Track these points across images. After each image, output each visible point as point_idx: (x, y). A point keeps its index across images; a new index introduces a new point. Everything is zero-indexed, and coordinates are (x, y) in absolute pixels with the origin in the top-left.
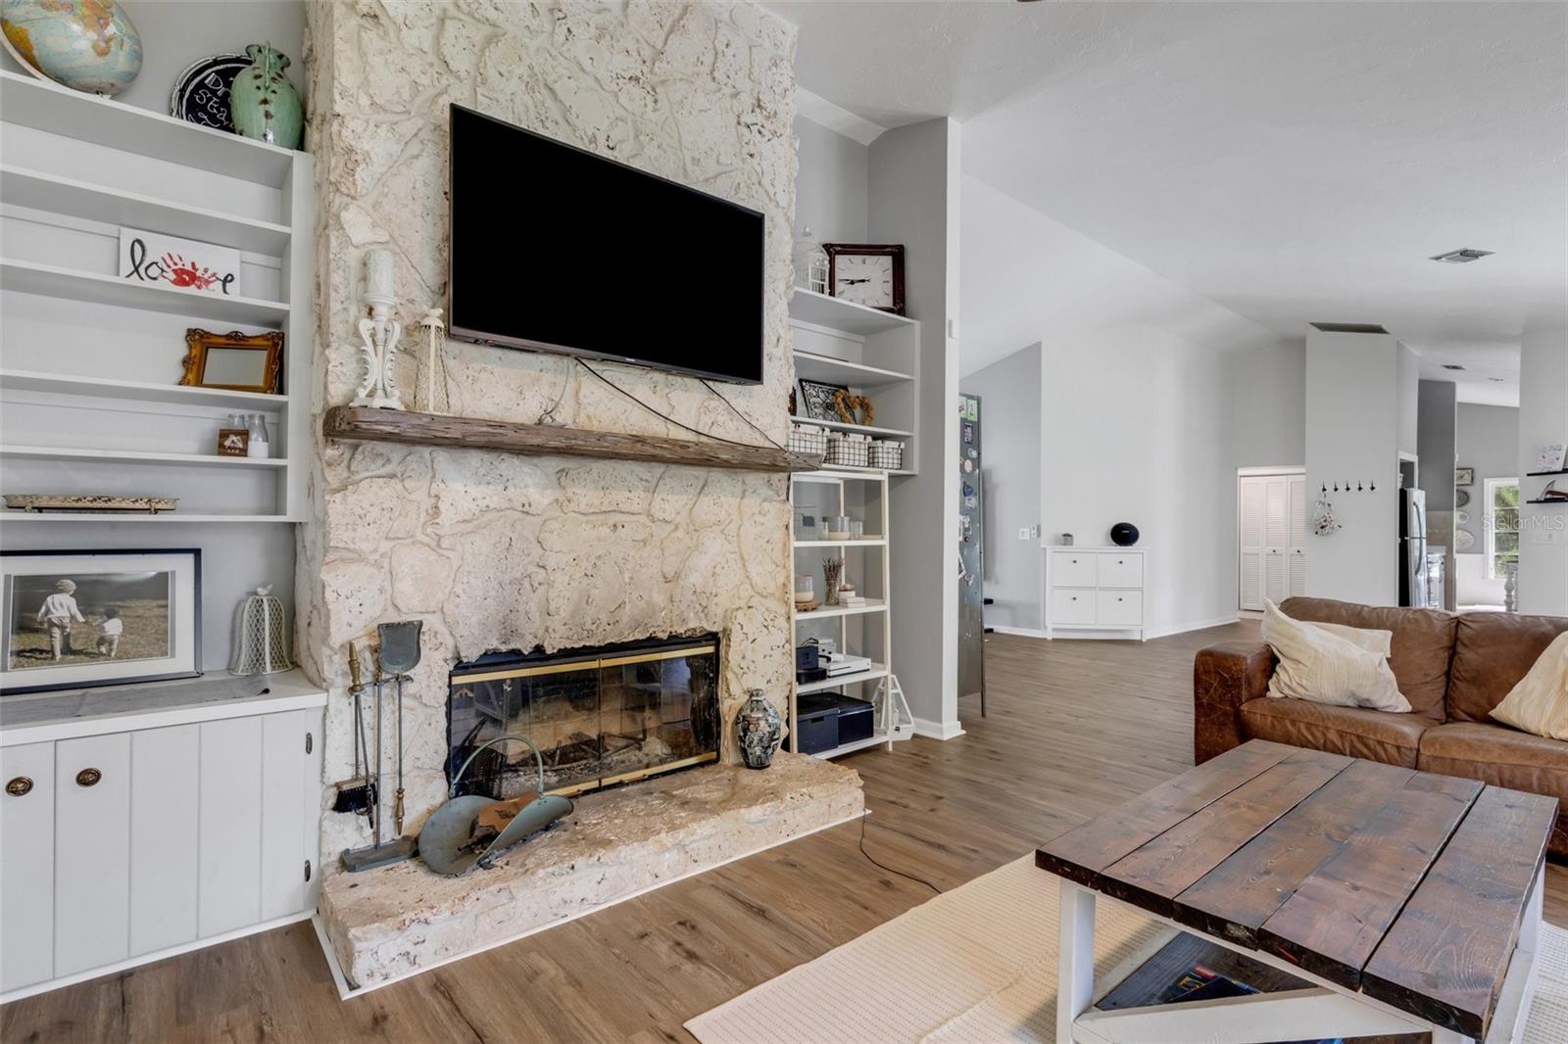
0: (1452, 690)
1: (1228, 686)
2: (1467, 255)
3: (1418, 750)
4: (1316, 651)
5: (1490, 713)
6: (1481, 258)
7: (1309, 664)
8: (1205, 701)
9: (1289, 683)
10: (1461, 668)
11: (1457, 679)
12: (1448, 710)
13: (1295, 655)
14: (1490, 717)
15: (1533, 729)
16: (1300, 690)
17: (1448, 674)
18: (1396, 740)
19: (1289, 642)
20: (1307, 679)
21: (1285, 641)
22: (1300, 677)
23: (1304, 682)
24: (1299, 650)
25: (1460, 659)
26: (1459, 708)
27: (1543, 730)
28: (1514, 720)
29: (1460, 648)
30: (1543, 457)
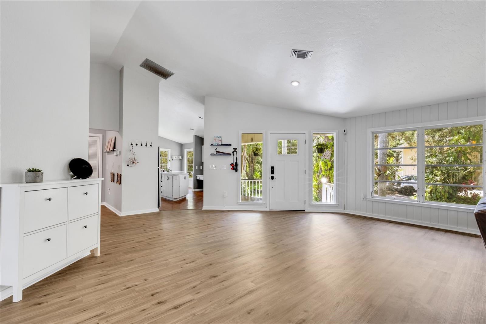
30: (215, 140)
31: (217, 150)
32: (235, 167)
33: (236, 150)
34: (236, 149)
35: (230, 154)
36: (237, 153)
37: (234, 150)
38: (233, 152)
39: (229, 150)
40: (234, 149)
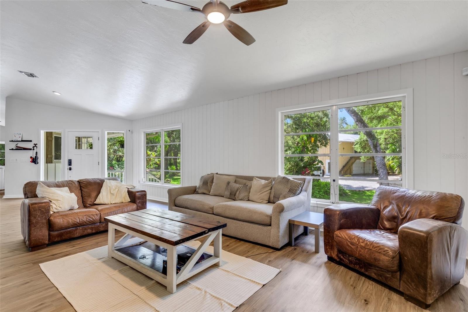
0: (84, 200)
1: (44, 213)
2: (32, 75)
3: (100, 214)
4: (62, 196)
5: (94, 203)
6: (35, 77)
7: (62, 200)
8: (34, 221)
9: (56, 208)
10: (85, 194)
11: (85, 196)
12: (84, 205)
13: (56, 198)
14: (95, 204)
15: (107, 203)
16: (60, 209)
17: (82, 196)
18: (95, 213)
19: (53, 195)
20: (61, 205)
21: (51, 195)
22: (59, 205)
23: (61, 206)
24: (57, 197)
25: (84, 191)
26: (87, 204)
27: (109, 203)
28: (102, 202)
29: (82, 189)
30: (15, 136)
31: (18, 146)
32: (35, 160)
33: (36, 146)
34: (37, 144)
35: (31, 149)
36: (37, 148)
37: (34, 146)
38: (34, 147)
39: (30, 145)
40: (34, 144)
